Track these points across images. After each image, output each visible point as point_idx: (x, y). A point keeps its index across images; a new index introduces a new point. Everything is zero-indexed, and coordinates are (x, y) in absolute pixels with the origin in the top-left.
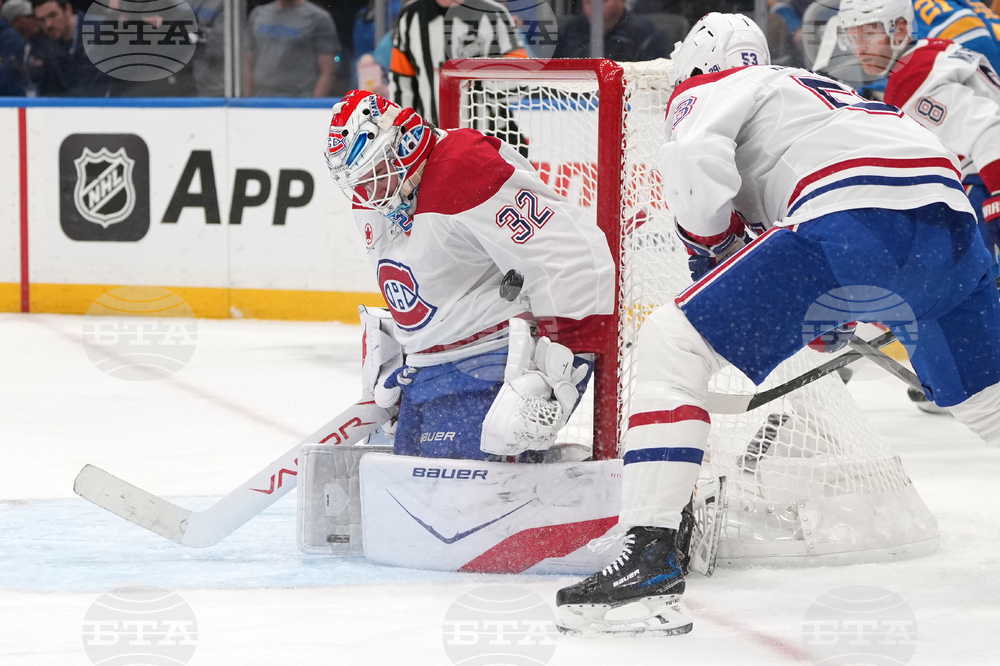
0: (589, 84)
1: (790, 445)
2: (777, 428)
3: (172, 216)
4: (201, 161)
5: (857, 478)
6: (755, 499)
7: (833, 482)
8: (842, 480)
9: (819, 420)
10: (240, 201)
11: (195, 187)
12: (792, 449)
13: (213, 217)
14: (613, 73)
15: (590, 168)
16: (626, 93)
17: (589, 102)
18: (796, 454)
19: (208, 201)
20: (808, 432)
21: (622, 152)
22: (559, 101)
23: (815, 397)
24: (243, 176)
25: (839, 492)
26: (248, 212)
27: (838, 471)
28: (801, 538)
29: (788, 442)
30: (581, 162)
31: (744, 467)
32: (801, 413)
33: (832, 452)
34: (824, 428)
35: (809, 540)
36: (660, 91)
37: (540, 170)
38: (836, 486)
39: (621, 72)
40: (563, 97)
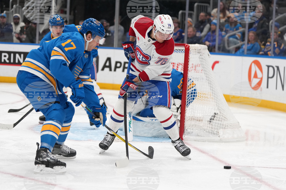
0: (183, 48)
1: (218, 119)
2: (216, 116)
3: (103, 69)
4: (109, 59)
5: (230, 126)
6: (211, 129)
7: (226, 126)
8: (228, 126)
9: (224, 114)
10: (116, 67)
11: (108, 64)
12: (218, 120)
13: (111, 70)
14: (188, 46)
15: (182, 64)
16: (190, 50)
17: (183, 52)
18: (219, 120)
19: (110, 67)
20: (221, 117)
21: (189, 62)
22: (177, 51)
23: (223, 110)
24: (117, 63)
25: (227, 128)
26: (117, 69)
27: (227, 124)
28: (219, 137)
29: (218, 118)
30: (181, 63)
31: (209, 123)
32: (220, 113)
33: (226, 120)
34: (225, 116)
35: (221, 137)
36: (196, 50)
37: (173, 64)
38: (226, 127)
39: (189, 46)
40: (178, 50)
